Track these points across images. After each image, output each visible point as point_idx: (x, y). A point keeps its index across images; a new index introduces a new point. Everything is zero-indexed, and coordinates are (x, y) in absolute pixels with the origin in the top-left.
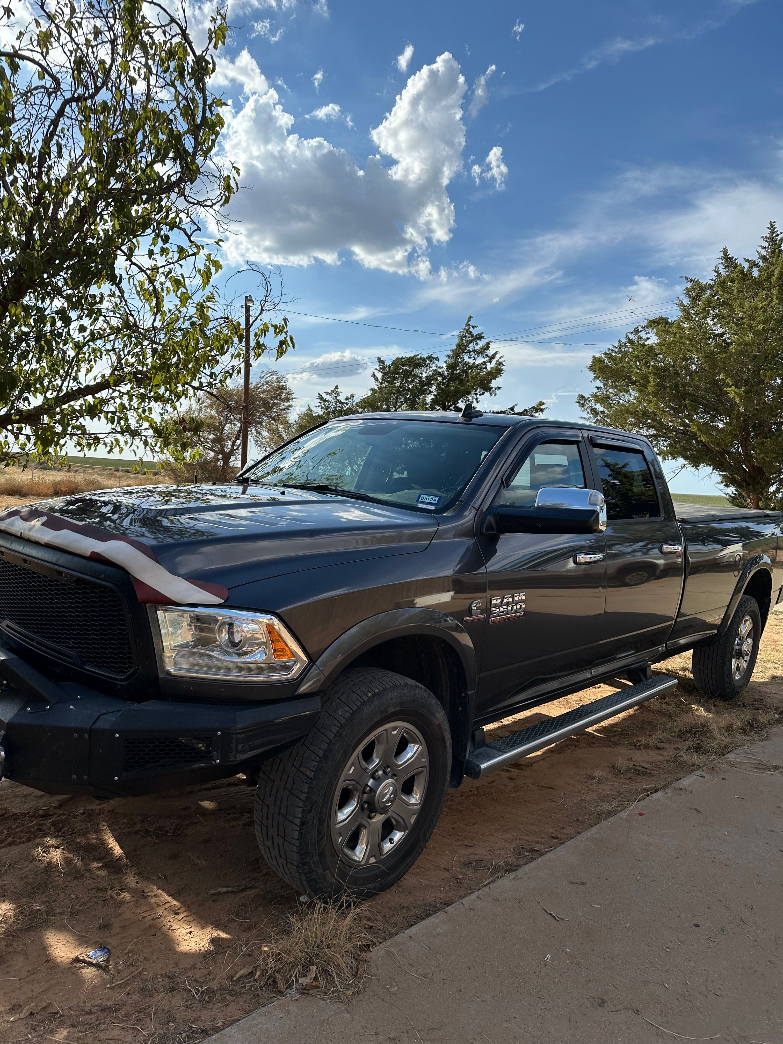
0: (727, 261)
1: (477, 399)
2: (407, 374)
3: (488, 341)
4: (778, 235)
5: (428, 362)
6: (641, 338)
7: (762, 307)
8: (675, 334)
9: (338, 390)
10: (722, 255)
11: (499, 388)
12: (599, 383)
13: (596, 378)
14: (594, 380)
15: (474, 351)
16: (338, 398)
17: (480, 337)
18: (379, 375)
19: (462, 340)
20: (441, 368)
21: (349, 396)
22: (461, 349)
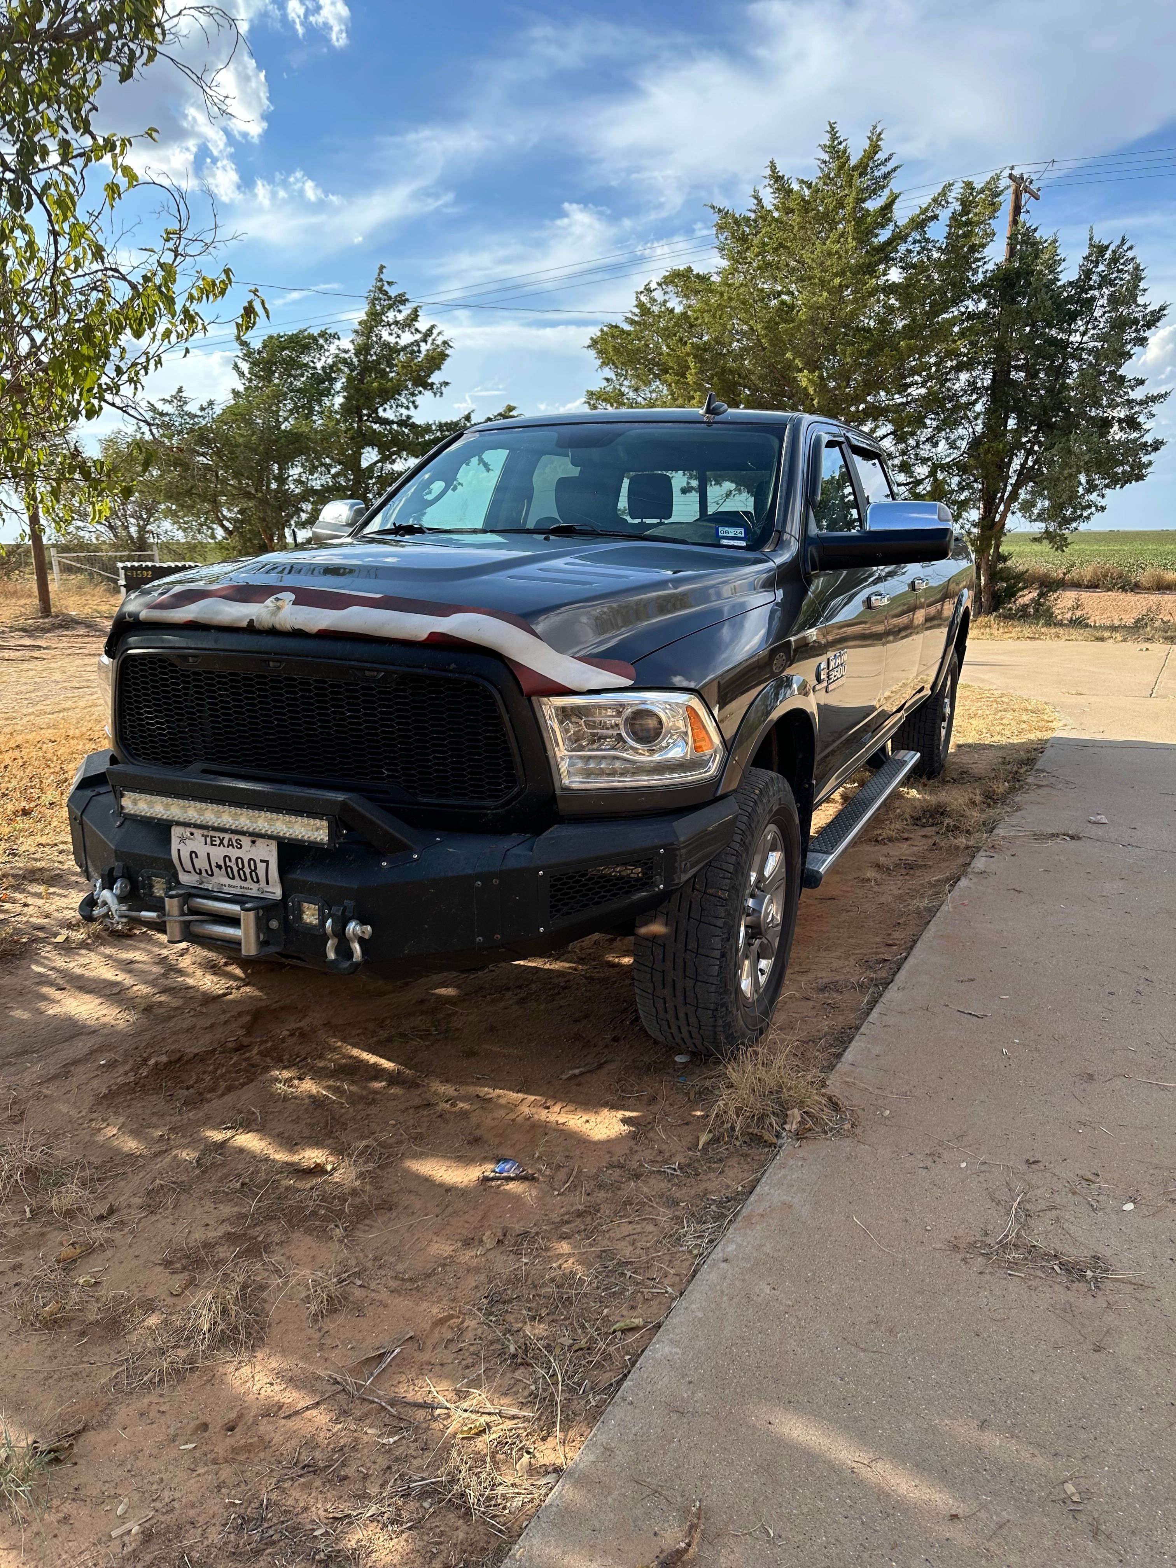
0: (776, 181)
1: (413, 402)
2: (292, 365)
3: (414, 305)
4: (840, 143)
5: (321, 341)
6: (655, 300)
7: (837, 252)
8: (722, 294)
9: (184, 394)
10: (768, 172)
11: (446, 384)
12: (608, 372)
13: (604, 364)
14: (601, 367)
15: (396, 323)
16: (186, 408)
17: (401, 300)
18: (245, 367)
19: (374, 304)
20: (346, 352)
21: (205, 404)
22: (375, 318)
